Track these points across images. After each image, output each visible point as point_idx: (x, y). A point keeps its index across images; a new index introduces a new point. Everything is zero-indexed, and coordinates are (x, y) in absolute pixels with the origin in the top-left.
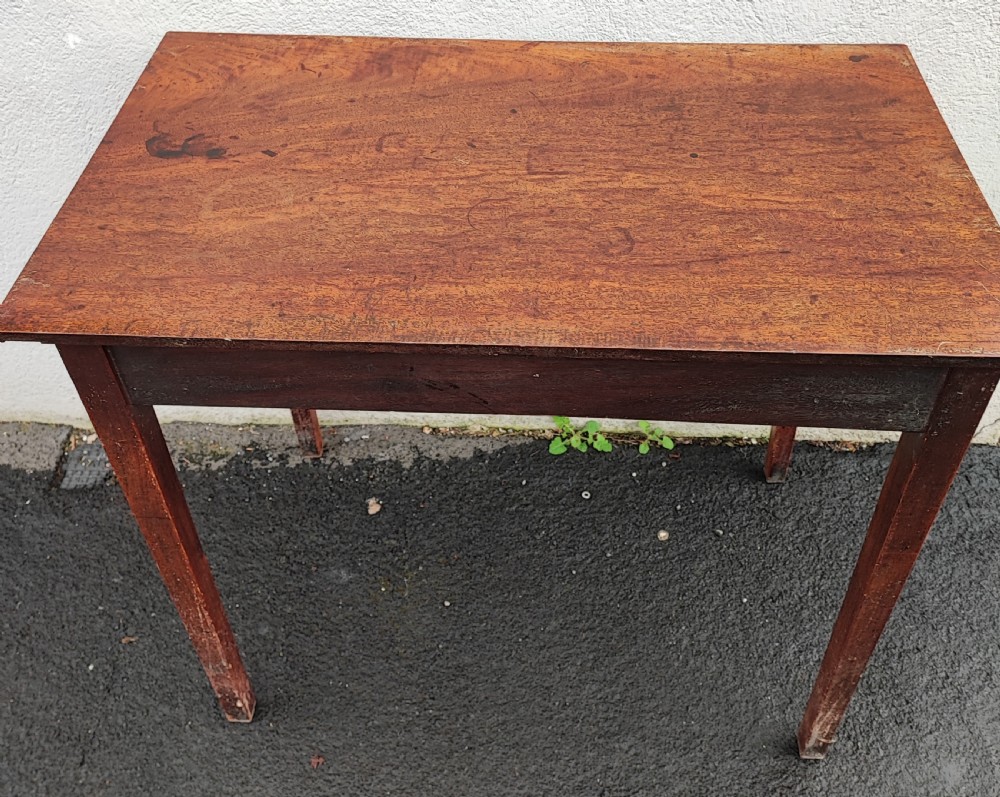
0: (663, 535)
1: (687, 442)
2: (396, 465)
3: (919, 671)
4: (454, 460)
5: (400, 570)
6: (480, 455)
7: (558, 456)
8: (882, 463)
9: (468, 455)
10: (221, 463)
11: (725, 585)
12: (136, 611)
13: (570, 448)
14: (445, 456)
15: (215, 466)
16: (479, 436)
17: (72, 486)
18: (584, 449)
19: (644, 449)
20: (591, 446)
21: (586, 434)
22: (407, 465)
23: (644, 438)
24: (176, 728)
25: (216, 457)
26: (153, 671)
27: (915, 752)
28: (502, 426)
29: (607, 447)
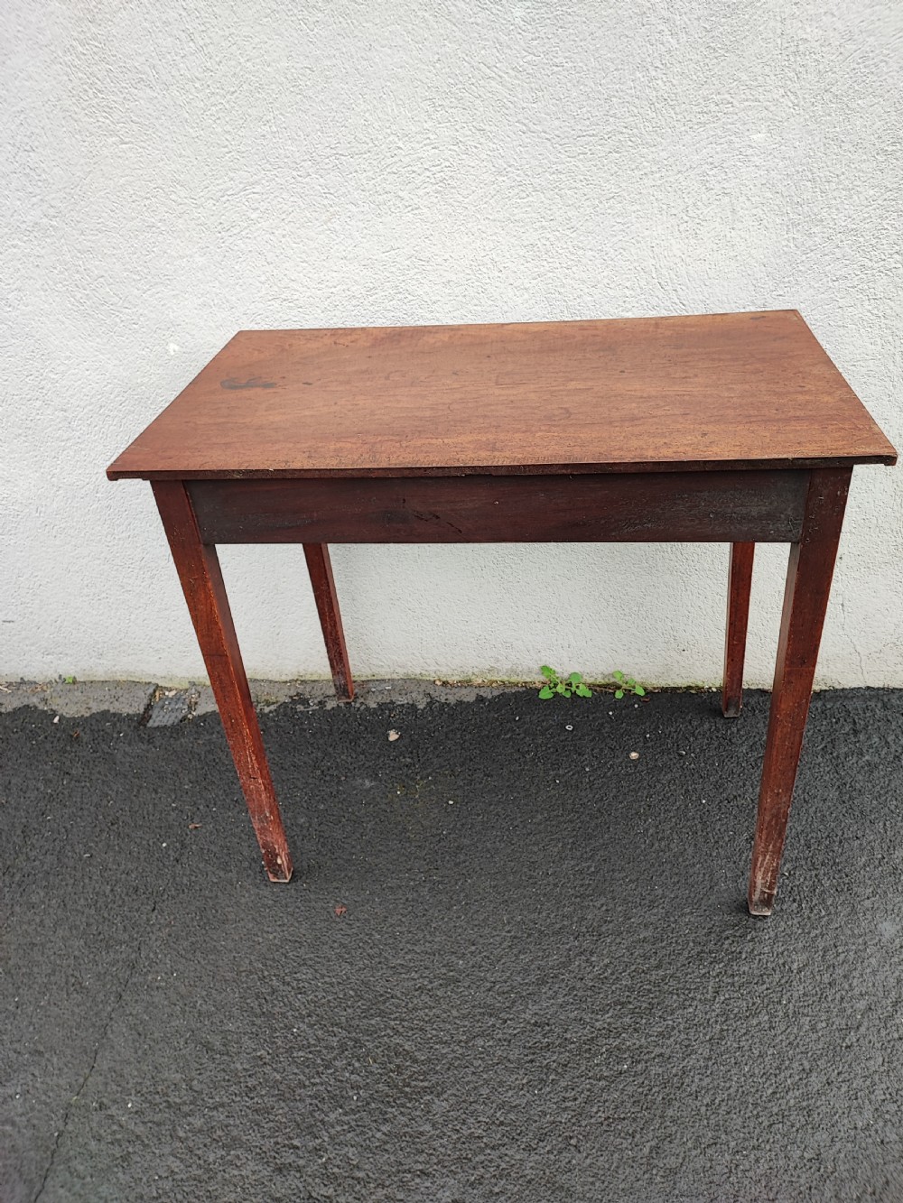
0: (634, 755)
1: (656, 691)
2: (413, 706)
3: (857, 852)
4: (460, 703)
5: (413, 779)
6: (480, 699)
7: (546, 700)
8: (826, 704)
9: (471, 698)
10: (272, 708)
11: (687, 791)
12: (201, 807)
13: (556, 694)
14: (452, 700)
15: (267, 710)
16: (479, 686)
17: (156, 725)
18: (568, 695)
19: (619, 695)
20: (574, 694)
21: (570, 685)
22: (421, 707)
23: (619, 687)
24: (229, 887)
25: (268, 704)
26: (212, 847)
27: (854, 911)
28: (500, 679)
29: (589, 694)
